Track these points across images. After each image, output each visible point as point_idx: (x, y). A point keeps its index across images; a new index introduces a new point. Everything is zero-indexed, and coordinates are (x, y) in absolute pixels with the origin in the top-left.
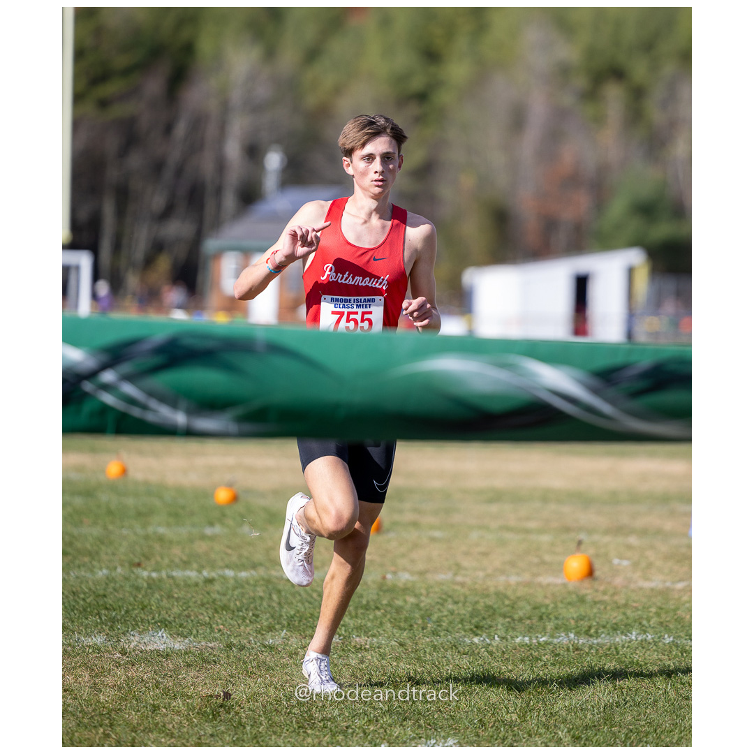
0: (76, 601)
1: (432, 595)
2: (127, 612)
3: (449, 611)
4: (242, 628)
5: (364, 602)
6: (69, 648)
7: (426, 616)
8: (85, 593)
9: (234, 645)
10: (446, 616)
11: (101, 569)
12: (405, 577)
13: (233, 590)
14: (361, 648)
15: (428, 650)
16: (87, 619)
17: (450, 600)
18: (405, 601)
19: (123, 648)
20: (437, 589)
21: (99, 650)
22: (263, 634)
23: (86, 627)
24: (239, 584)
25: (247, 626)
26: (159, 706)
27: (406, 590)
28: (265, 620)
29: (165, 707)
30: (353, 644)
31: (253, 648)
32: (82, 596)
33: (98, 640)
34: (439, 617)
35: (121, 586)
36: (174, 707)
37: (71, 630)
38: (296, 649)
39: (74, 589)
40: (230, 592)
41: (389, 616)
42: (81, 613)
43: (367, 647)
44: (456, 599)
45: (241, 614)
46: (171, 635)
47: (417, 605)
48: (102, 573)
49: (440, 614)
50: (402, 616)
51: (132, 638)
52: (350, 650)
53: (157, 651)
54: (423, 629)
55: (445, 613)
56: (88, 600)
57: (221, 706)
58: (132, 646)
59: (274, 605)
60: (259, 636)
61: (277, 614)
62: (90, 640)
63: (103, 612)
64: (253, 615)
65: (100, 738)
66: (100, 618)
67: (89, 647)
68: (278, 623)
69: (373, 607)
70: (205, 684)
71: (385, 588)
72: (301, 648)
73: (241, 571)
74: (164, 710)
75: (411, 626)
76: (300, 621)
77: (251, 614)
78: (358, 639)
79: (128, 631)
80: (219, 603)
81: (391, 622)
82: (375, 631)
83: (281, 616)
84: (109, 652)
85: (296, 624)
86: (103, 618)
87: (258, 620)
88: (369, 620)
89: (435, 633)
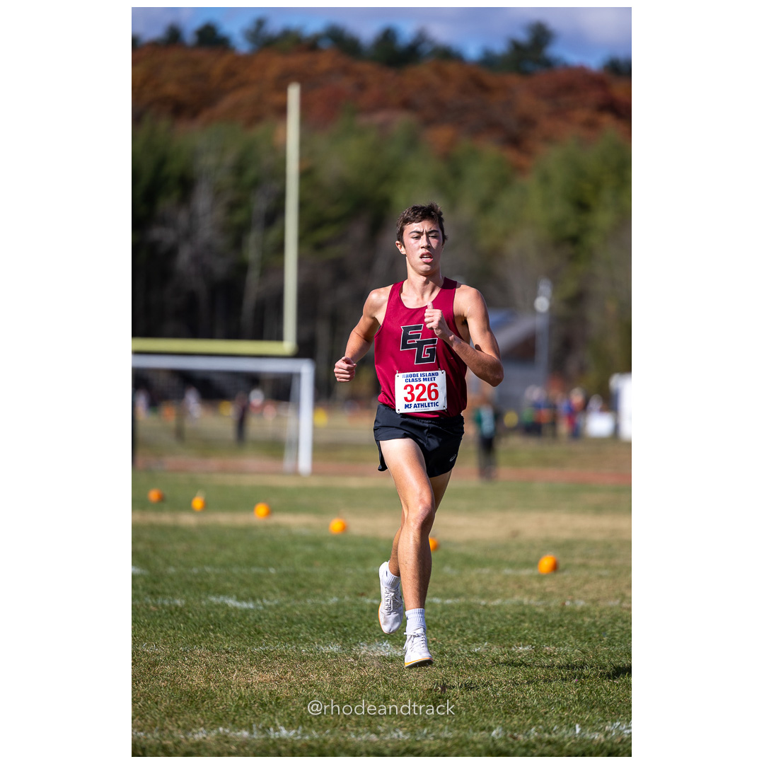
0: (312, 620)
1: (604, 617)
2: (356, 628)
3: (619, 627)
4: (451, 640)
5: (550, 621)
6: (311, 655)
7: (602, 631)
8: (320, 615)
9: (446, 653)
10: (618, 632)
11: (332, 597)
12: (581, 604)
13: (441, 613)
14: (550, 655)
15: (606, 656)
16: (324, 633)
17: (620, 621)
18: (583, 620)
19: (355, 655)
20: (608, 613)
21: (336, 656)
22: (469, 645)
23: (324, 639)
24: (445, 608)
25: (455, 639)
26: (389, 696)
27: (583, 612)
28: (470, 634)
29: (394, 698)
30: (544, 652)
31: (462, 655)
32: (318, 617)
33: (335, 648)
34: (612, 632)
35: (350, 610)
36: (402, 697)
37: (311, 642)
38: (498, 655)
39: (311, 612)
40: (439, 614)
41: (571, 632)
42: (318, 629)
43: (556, 654)
44: (625, 619)
45: (450, 630)
46: (393, 645)
47: (594, 624)
48: (333, 600)
49: (613, 630)
50: (582, 632)
51: (362, 647)
52: (542, 656)
53: (384, 657)
54: (601, 640)
55: (617, 629)
56: (323, 620)
57: (440, 698)
58: (362, 653)
59: (476, 623)
60: (466, 646)
61: (479, 630)
62: (328, 649)
63: (337, 628)
64: (460, 630)
65: (342, 720)
66: (335, 633)
67: (328, 654)
68: (481, 636)
69: (557, 625)
70: (425, 681)
71: (565, 611)
72: (501, 655)
73: (446, 599)
74: (393, 700)
75: (590, 639)
76: (499, 635)
77: (457, 630)
78: (547, 648)
79: (358, 642)
80: (430, 622)
81: (573, 636)
82: (561, 643)
83: (483, 631)
84: (344, 657)
85: (496, 637)
86: (338, 632)
87: (464, 634)
88: (555, 634)
89: (610, 644)
